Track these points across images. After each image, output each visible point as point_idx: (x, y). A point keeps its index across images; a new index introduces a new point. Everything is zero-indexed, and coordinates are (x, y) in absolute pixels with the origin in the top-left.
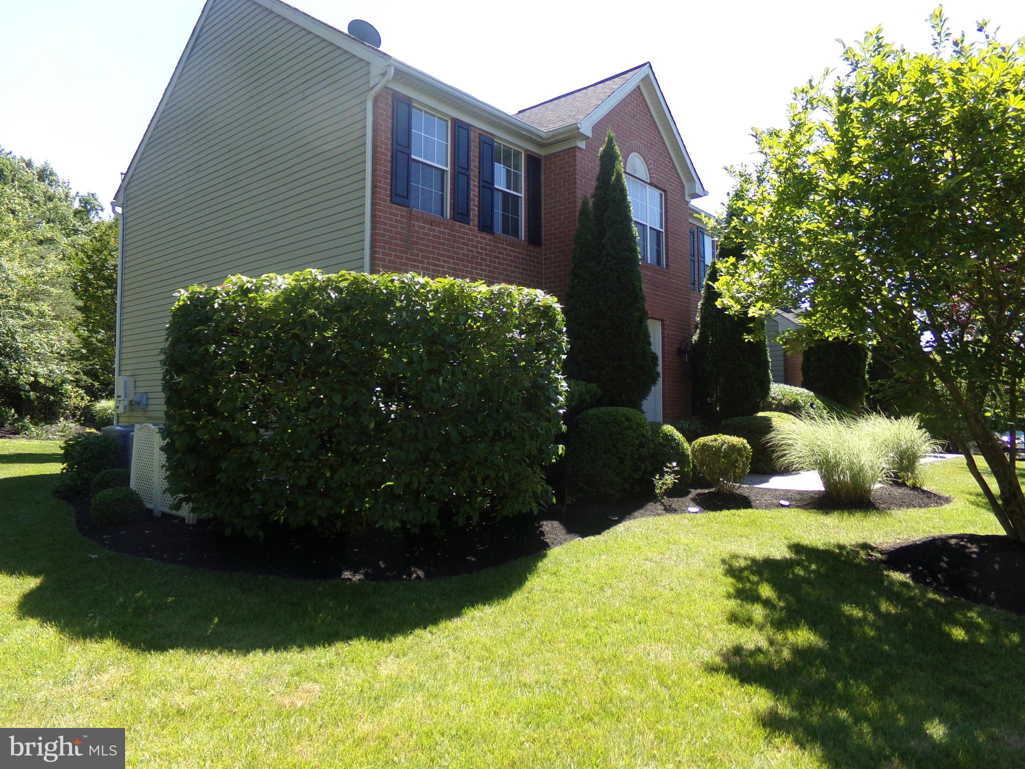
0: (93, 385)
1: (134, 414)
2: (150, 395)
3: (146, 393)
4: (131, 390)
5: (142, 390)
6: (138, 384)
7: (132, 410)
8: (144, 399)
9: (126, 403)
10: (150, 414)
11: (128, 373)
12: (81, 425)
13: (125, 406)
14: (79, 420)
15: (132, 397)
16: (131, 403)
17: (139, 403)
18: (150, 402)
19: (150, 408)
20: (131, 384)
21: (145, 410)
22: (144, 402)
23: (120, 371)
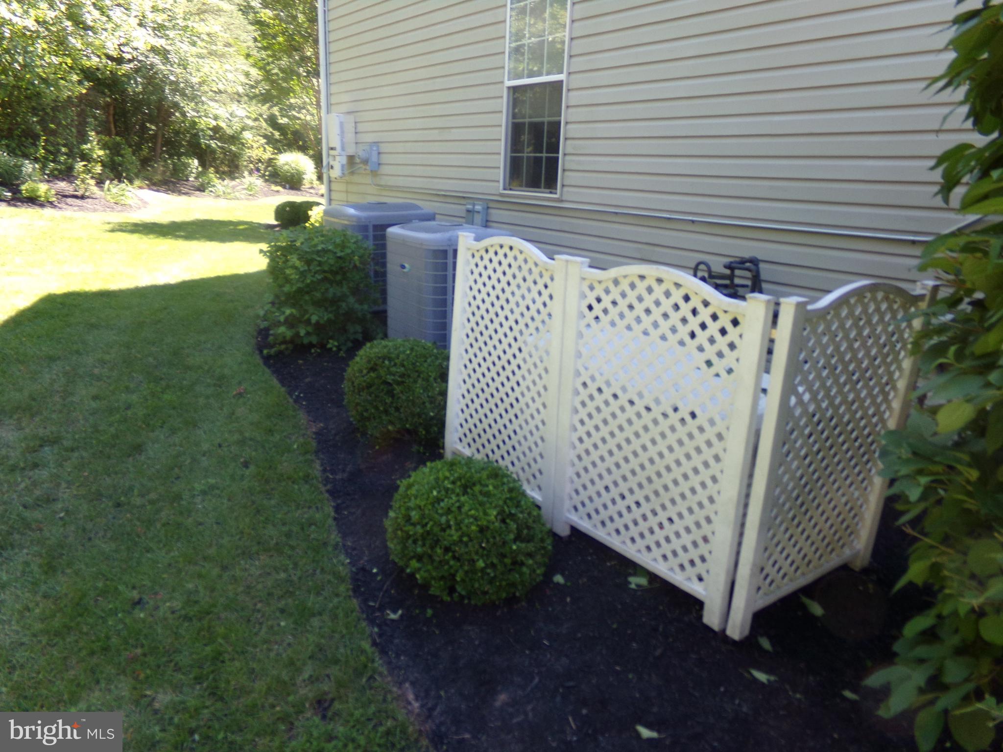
0: (273, 134)
1: (356, 179)
2: (384, 148)
3: (376, 143)
4: (350, 137)
5: (370, 138)
6: (361, 127)
7: (352, 173)
8: (375, 154)
9: (344, 160)
10: (384, 181)
11: (344, 108)
12: (266, 181)
13: (343, 166)
14: (263, 176)
15: (351, 151)
16: (351, 159)
17: (366, 162)
18: (385, 159)
19: (385, 170)
20: (350, 128)
21: (374, 173)
22: (374, 158)
23: (329, 105)
